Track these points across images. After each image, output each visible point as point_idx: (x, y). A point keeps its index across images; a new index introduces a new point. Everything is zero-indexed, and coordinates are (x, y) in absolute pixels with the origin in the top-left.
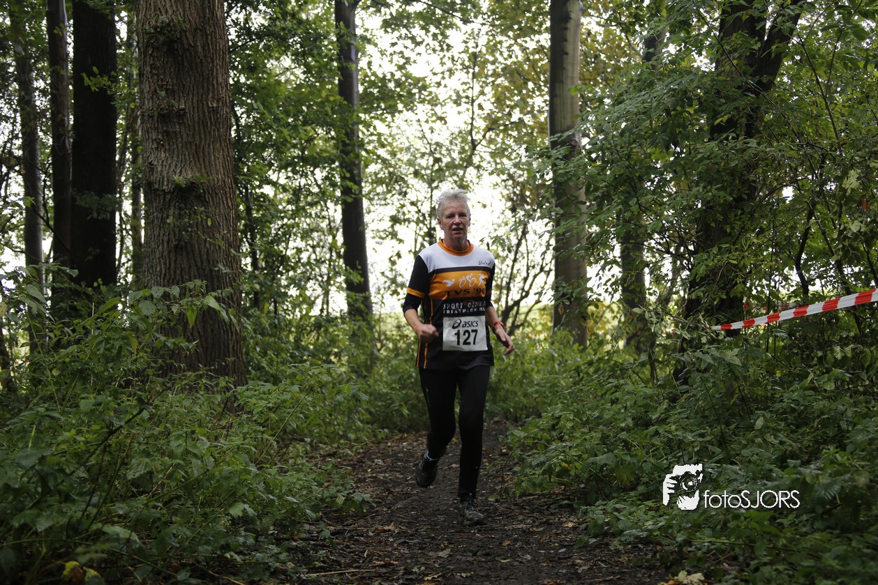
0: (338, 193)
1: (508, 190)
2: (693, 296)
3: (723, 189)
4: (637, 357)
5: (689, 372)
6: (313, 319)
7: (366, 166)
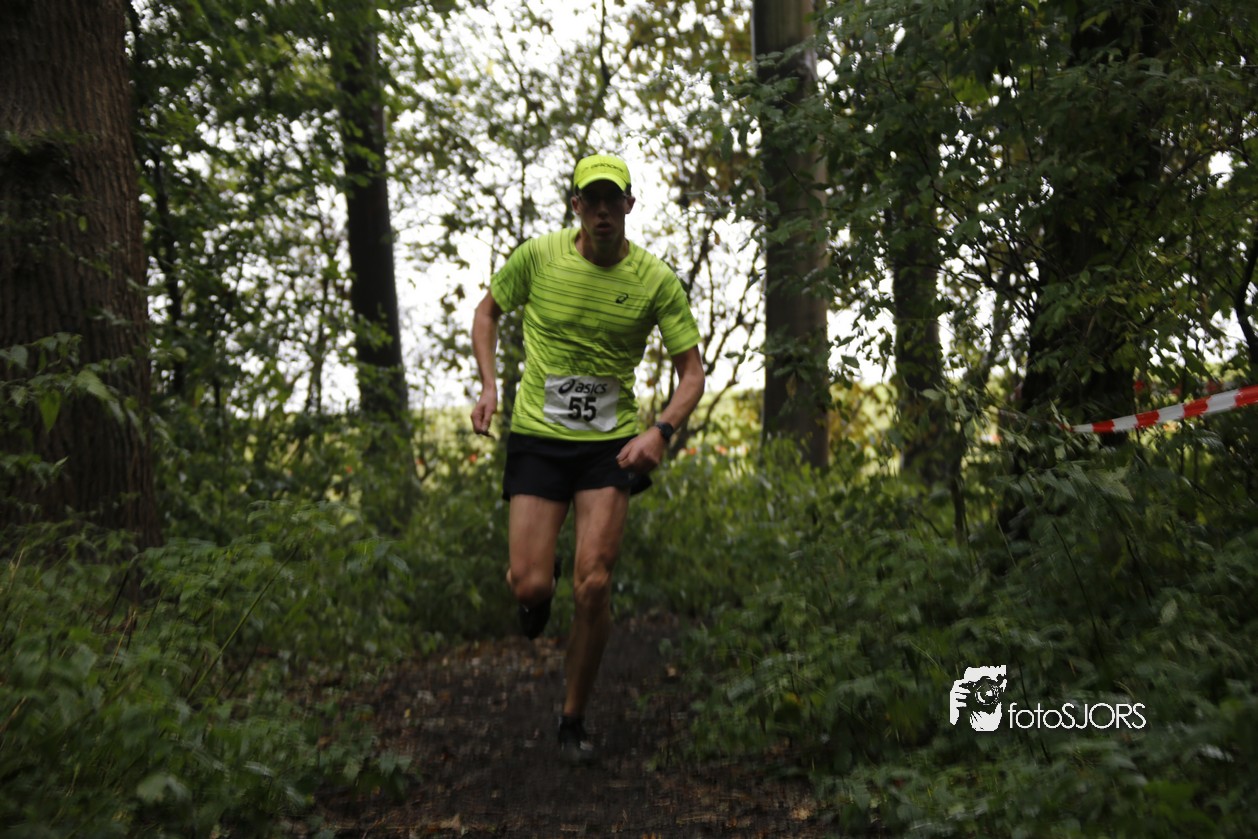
0: (339, 170)
1: (674, 164)
2: (1040, 367)
3: (1098, 158)
4: (925, 489)
5: (1030, 516)
6: (290, 420)
7: (394, 117)
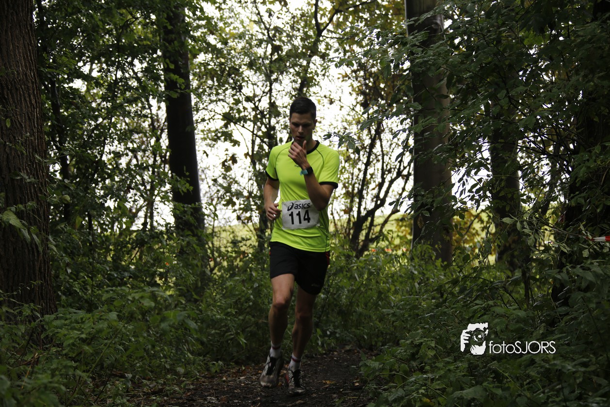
1: (359, 82)
2: (575, 202)
4: (510, 274)
5: (569, 291)
6: (134, 234)
